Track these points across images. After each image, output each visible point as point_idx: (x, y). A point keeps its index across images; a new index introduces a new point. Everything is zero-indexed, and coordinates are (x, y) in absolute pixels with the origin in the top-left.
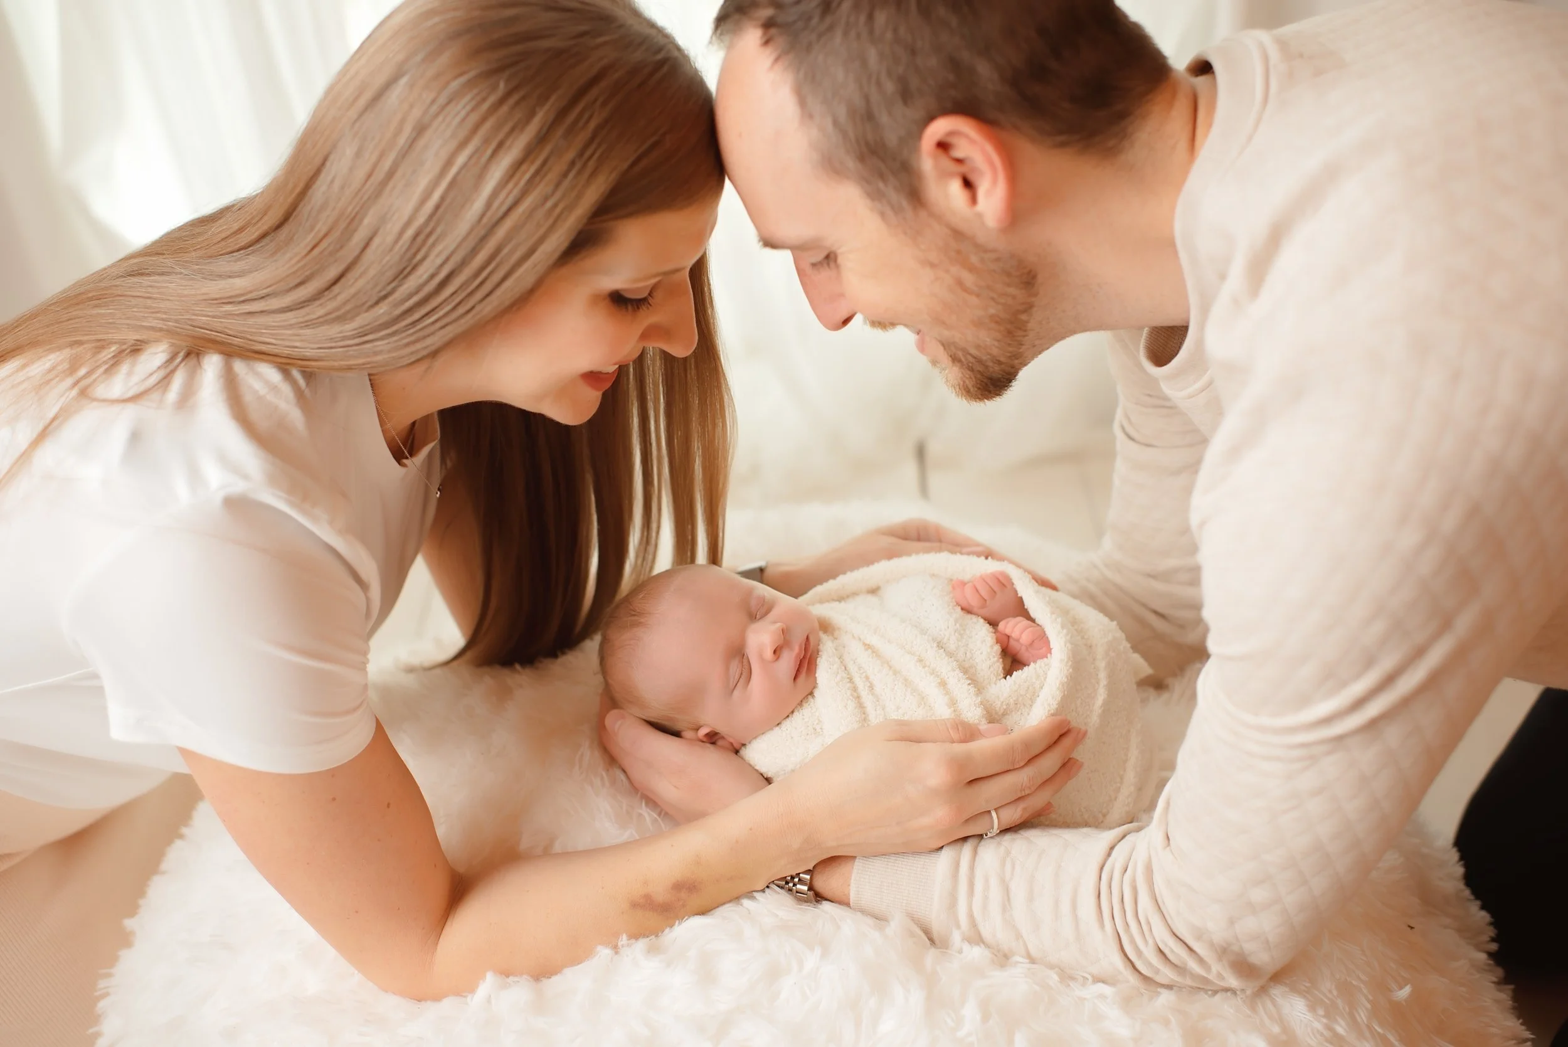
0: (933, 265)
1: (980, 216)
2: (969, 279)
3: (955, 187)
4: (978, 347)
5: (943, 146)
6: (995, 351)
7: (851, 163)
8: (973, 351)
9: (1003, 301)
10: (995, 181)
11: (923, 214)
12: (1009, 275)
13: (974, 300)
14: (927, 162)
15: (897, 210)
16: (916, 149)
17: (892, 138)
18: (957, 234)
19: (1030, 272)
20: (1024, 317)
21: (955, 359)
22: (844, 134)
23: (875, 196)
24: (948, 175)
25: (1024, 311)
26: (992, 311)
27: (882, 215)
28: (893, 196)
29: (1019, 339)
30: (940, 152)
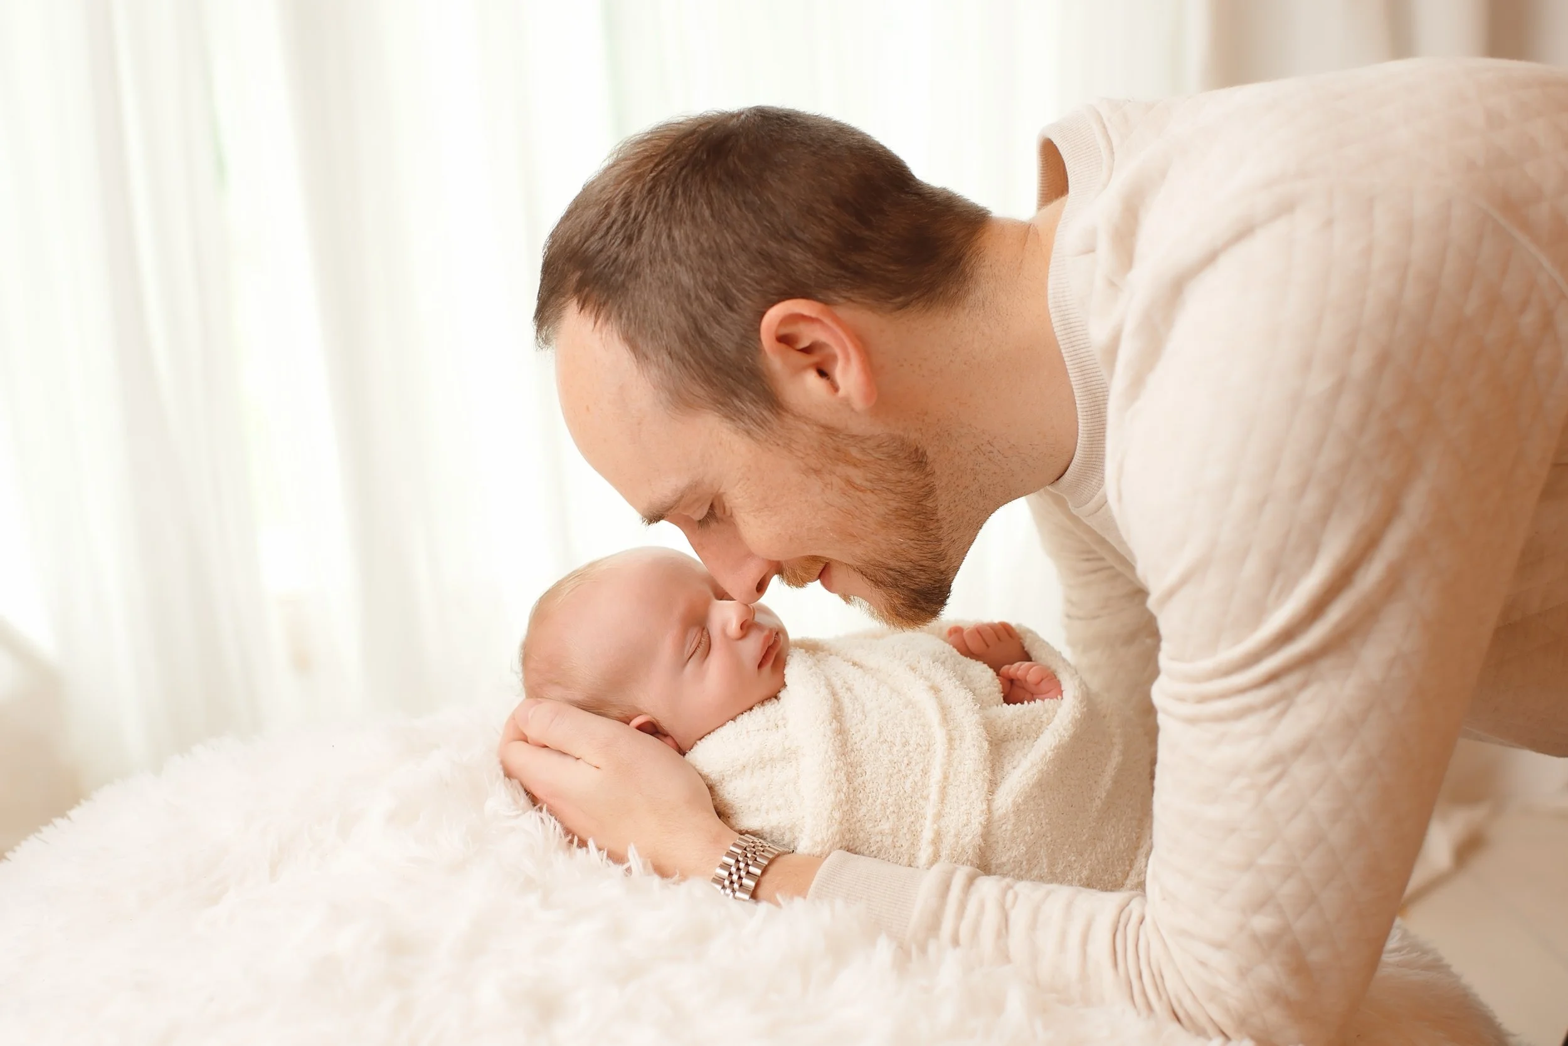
0: (817, 472)
1: (846, 402)
2: (857, 476)
3: (812, 379)
4: (895, 555)
5: (785, 340)
6: (914, 555)
7: (698, 390)
8: (892, 563)
9: (900, 489)
10: (847, 358)
11: (789, 420)
12: (895, 457)
13: (870, 498)
14: (775, 359)
15: (762, 424)
16: (759, 349)
17: (729, 346)
18: (829, 430)
19: (917, 450)
20: (929, 504)
21: (878, 583)
22: (682, 361)
23: (733, 415)
24: (799, 370)
25: (927, 495)
26: (893, 504)
27: (749, 433)
28: (750, 407)
29: (934, 532)
30: (783, 346)
